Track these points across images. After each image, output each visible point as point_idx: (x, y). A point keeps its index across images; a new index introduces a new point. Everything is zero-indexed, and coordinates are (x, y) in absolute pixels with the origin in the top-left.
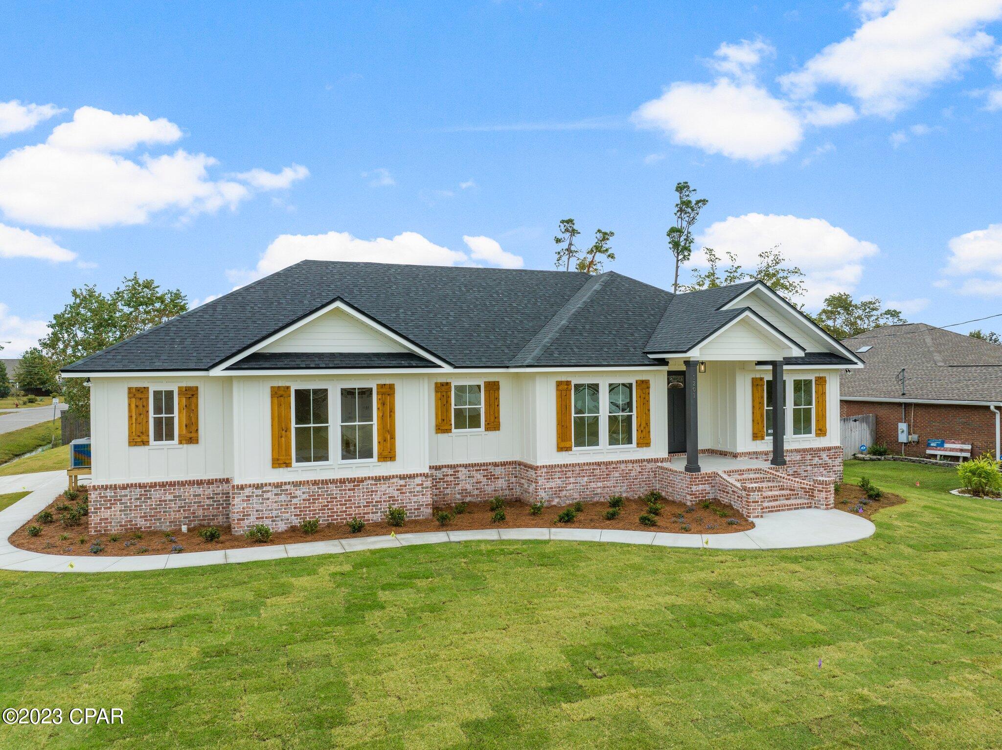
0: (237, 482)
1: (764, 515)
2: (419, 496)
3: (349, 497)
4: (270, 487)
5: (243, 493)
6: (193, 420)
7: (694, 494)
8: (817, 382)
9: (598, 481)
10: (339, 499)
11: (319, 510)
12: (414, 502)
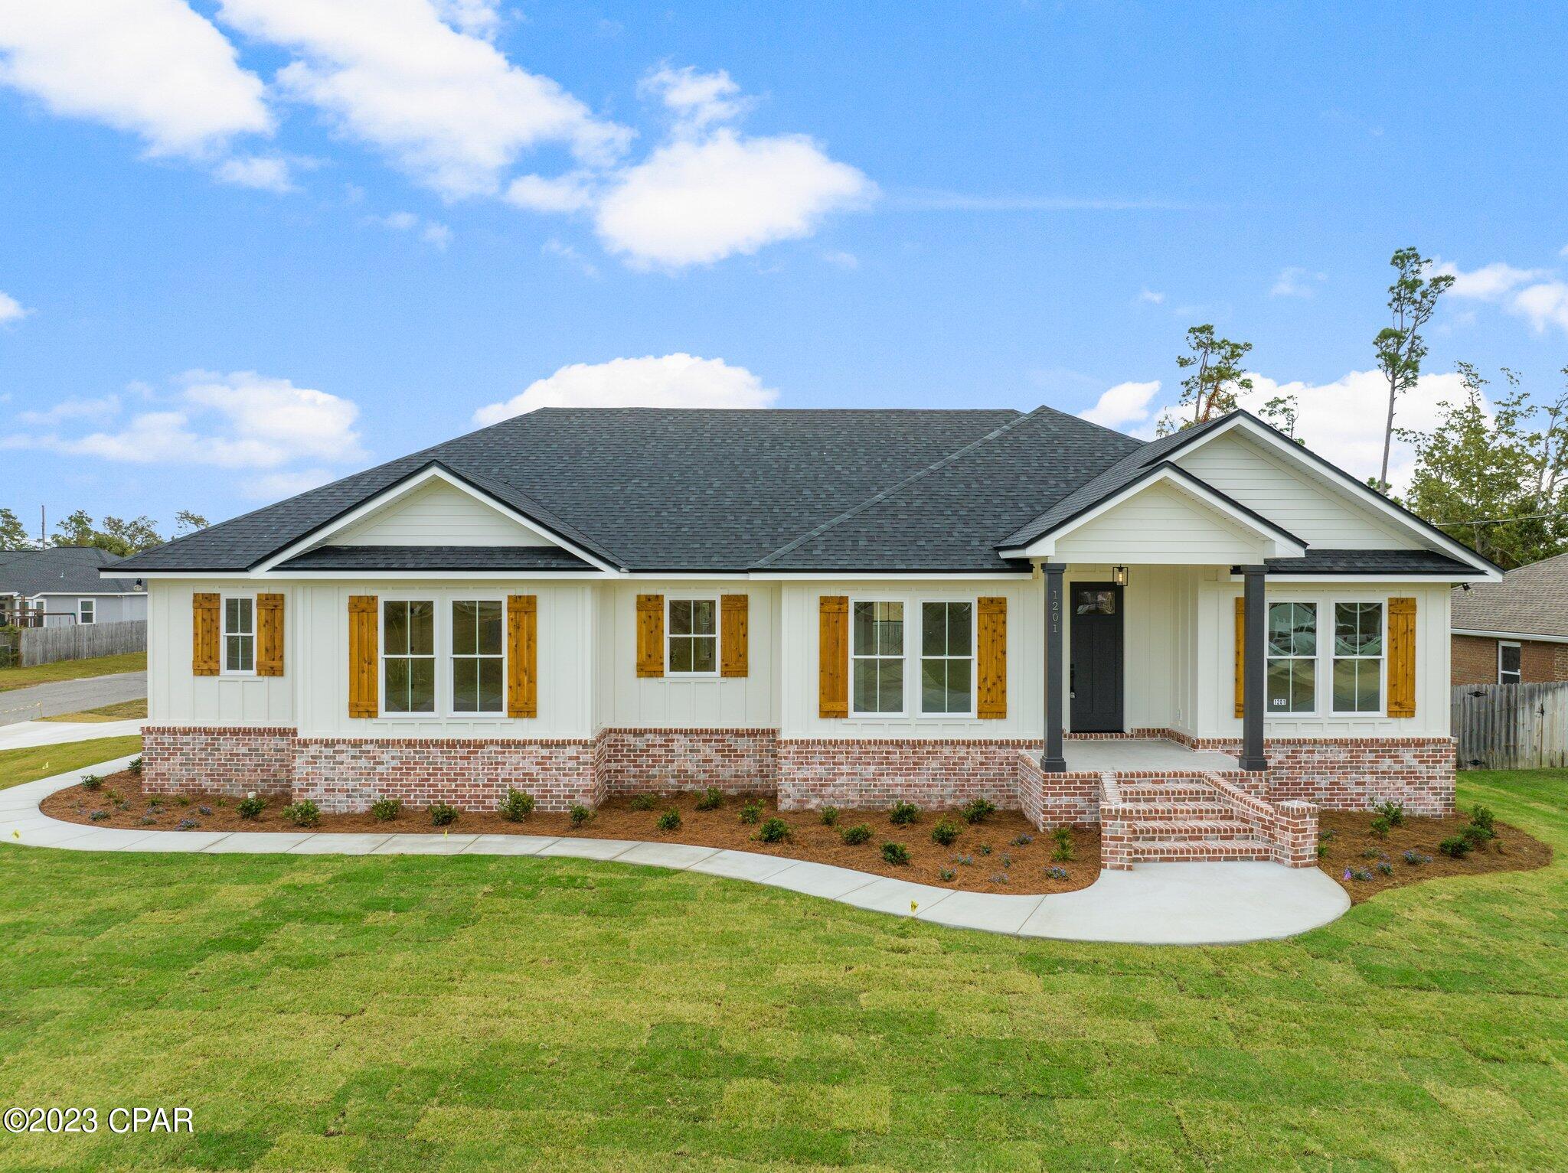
0: (302, 735)
1: (1135, 865)
2: (572, 775)
3: (461, 769)
4: (345, 746)
5: (308, 752)
6: (277, 643)
7: (1049, 813)
8: (1391, 608)
9: (896, 775)
10: (445, 771)
11: (416, 785)
12: (565, 785)
